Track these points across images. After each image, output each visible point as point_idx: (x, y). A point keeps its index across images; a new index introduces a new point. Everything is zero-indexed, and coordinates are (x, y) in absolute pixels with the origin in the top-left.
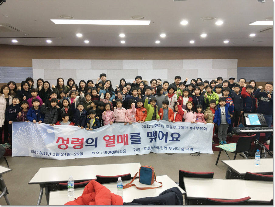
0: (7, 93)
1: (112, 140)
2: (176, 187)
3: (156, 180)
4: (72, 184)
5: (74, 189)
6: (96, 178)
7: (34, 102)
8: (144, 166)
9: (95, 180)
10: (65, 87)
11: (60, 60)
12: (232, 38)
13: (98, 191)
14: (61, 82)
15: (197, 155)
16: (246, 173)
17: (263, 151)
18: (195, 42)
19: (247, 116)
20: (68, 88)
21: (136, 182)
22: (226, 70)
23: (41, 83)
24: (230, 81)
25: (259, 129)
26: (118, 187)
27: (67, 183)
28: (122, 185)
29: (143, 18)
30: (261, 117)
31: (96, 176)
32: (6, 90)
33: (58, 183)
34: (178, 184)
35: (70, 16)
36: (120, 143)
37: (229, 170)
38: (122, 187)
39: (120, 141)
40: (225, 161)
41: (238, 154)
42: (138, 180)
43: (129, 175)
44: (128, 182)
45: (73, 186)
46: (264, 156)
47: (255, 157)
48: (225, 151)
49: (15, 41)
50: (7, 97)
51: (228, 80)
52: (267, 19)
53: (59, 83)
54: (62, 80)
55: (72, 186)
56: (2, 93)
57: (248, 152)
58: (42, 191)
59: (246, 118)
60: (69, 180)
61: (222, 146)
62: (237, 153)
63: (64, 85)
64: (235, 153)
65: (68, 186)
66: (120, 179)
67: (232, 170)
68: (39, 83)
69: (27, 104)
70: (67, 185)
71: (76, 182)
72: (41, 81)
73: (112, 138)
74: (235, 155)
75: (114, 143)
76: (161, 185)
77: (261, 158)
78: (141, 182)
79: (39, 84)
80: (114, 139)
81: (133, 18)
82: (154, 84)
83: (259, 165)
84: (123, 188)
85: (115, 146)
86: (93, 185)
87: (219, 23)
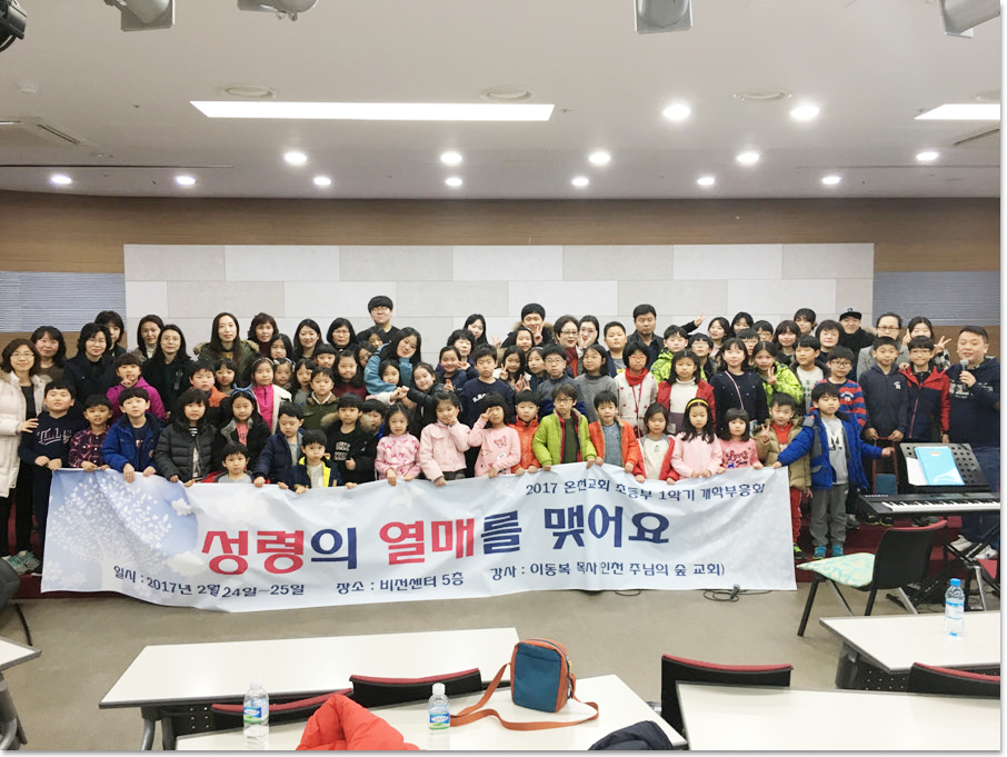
0: (27, 368)
1: (413, 541)
2: (649, 720)
3: (576, 694)
4: (260, 709)
5: (267, 728)
6: (350, 685)
7: (128, 401)
8: (531, 642)
9: (347, 693)
10: (243, 345)
11: (226, 246)
12: (852, 167)
13: (356, 735)
14: (228, 329)
15: (728, 597)
16: (913, 668)
17: (973, 582)
18: (716, 181)
19: (911, 451)
20: (252, 350)
21: (501, 700)
22: (834, 282)
23: (153, 330)
24: (844, 323)
25: (959, 501)
26: (431, 721)
27: (242, 703)
28: (447, 715)
29: (528, 95)
30: (965, 456)
31: (352, 679)
32: (22, 358)
33: (208, 702)
34: (660, 709)
35: (261, 90)
36: (442, 549)
37: (847, 656)
38: (447, 722)
39: (442, 544)
40: (830, 622)
41: (881, 595)
42: (507, 693)
43: (475, 675)
44: (471, 701)
45: (265, 716)
46: (979, 602)
47: (944, 606)
48: (833, 582)
49: (61, 180)
50: (27, 384)
51: (837, 320)
52: (979, 98)
53: (221, 330)
54: (231, 320)
55: (260, 716)
56: (8, 368)
57: (918, 588)
58: (148, 732)
59: (910, 461)
60: (251, 694)
61: (821, 566)
62: (879, 591)
63: (237, 340)
64: (871, 588)
65: (245, 717)
66: (439, 689)
67: (859, 654)
68: (147, 331)
69: (105, 407)
70: (243, 713)
71: (274, 699)
72: (155, 326)
73: (412, 531)
74: (869, 600)
75: (420, 550)
76: (593, 712)
77: (967, 609)
78: (519, 700)
79: (145, 334)
80: (419, 536)
81: (490, 94)
82: (571, 335)
83: (958, 638)
84: (451, 725)
85: (422, 560)
86: (338, 713)
87: (805, 112)
